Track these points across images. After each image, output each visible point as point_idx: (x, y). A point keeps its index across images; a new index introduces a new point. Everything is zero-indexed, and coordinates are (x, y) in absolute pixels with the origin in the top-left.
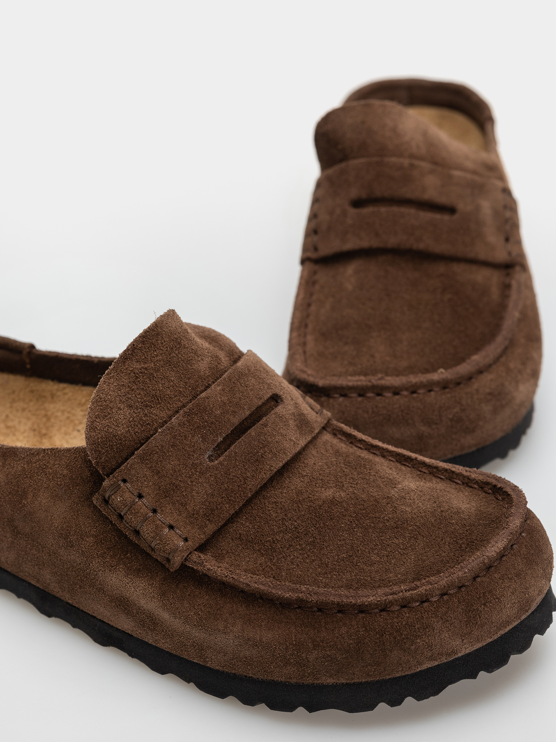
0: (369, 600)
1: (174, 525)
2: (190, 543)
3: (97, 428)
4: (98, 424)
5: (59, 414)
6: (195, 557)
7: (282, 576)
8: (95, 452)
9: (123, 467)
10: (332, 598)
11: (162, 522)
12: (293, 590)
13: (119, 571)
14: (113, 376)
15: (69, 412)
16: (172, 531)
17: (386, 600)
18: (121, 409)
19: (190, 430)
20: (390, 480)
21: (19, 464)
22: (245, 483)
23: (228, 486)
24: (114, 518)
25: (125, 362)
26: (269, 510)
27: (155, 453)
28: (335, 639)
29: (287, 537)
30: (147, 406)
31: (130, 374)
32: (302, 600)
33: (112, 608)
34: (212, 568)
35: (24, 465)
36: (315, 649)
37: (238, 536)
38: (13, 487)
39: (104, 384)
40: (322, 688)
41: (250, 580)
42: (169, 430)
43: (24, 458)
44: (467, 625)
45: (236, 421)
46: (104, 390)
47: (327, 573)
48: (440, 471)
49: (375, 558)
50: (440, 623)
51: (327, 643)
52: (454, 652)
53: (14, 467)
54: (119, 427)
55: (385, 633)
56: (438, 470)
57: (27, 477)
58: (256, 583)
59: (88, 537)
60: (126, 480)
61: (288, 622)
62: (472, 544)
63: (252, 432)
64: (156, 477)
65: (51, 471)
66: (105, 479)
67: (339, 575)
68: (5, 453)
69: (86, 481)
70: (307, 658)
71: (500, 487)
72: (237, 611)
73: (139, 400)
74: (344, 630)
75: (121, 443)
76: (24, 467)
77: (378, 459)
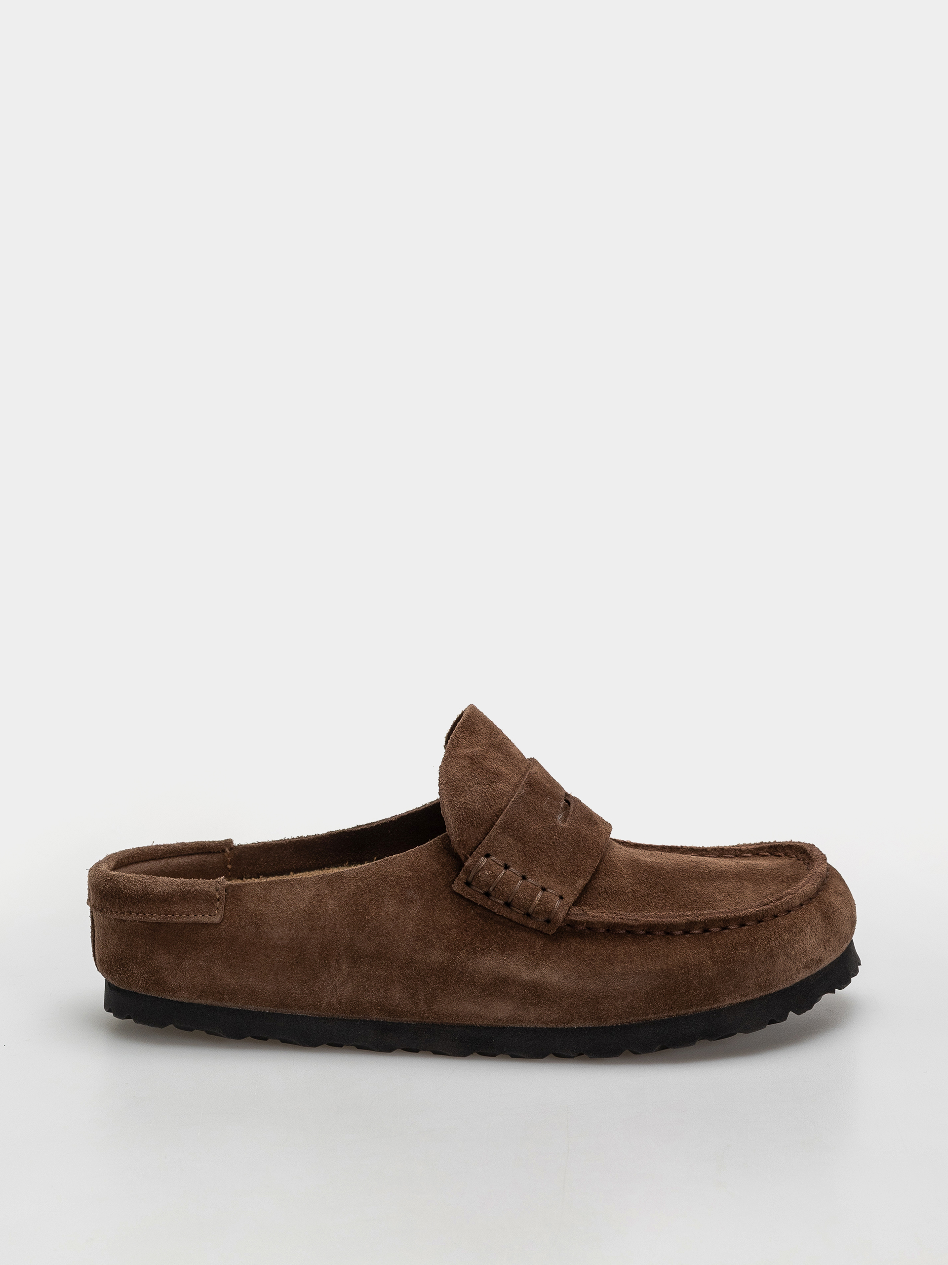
1: (546, 886)
2: (566, 899)
3: (455, 806)
4: (456, 802)
6: (576, 910)
9: (484, 842)
11: (535, 885)
13: (493, 951)
16: (545, 892)
18: (472, 787)
19: (536, 798)
24: (479, 899)
27: (515, 821)
30: (492, 782)
31: (464, 758)
33: (484, 999)
37: (603, 890)
42: (520, 798)
46: (450, 771)
52: (820, 960)
53: (345, 889)
54: (475, 803)
56: (708, 852)
60: (487, 854)
61: (682, 947)
64: (520, 844)
66: (468, 858)
68: (330, 880)
69: (437, 874)
73: (483, 777)
75: (480, 818)
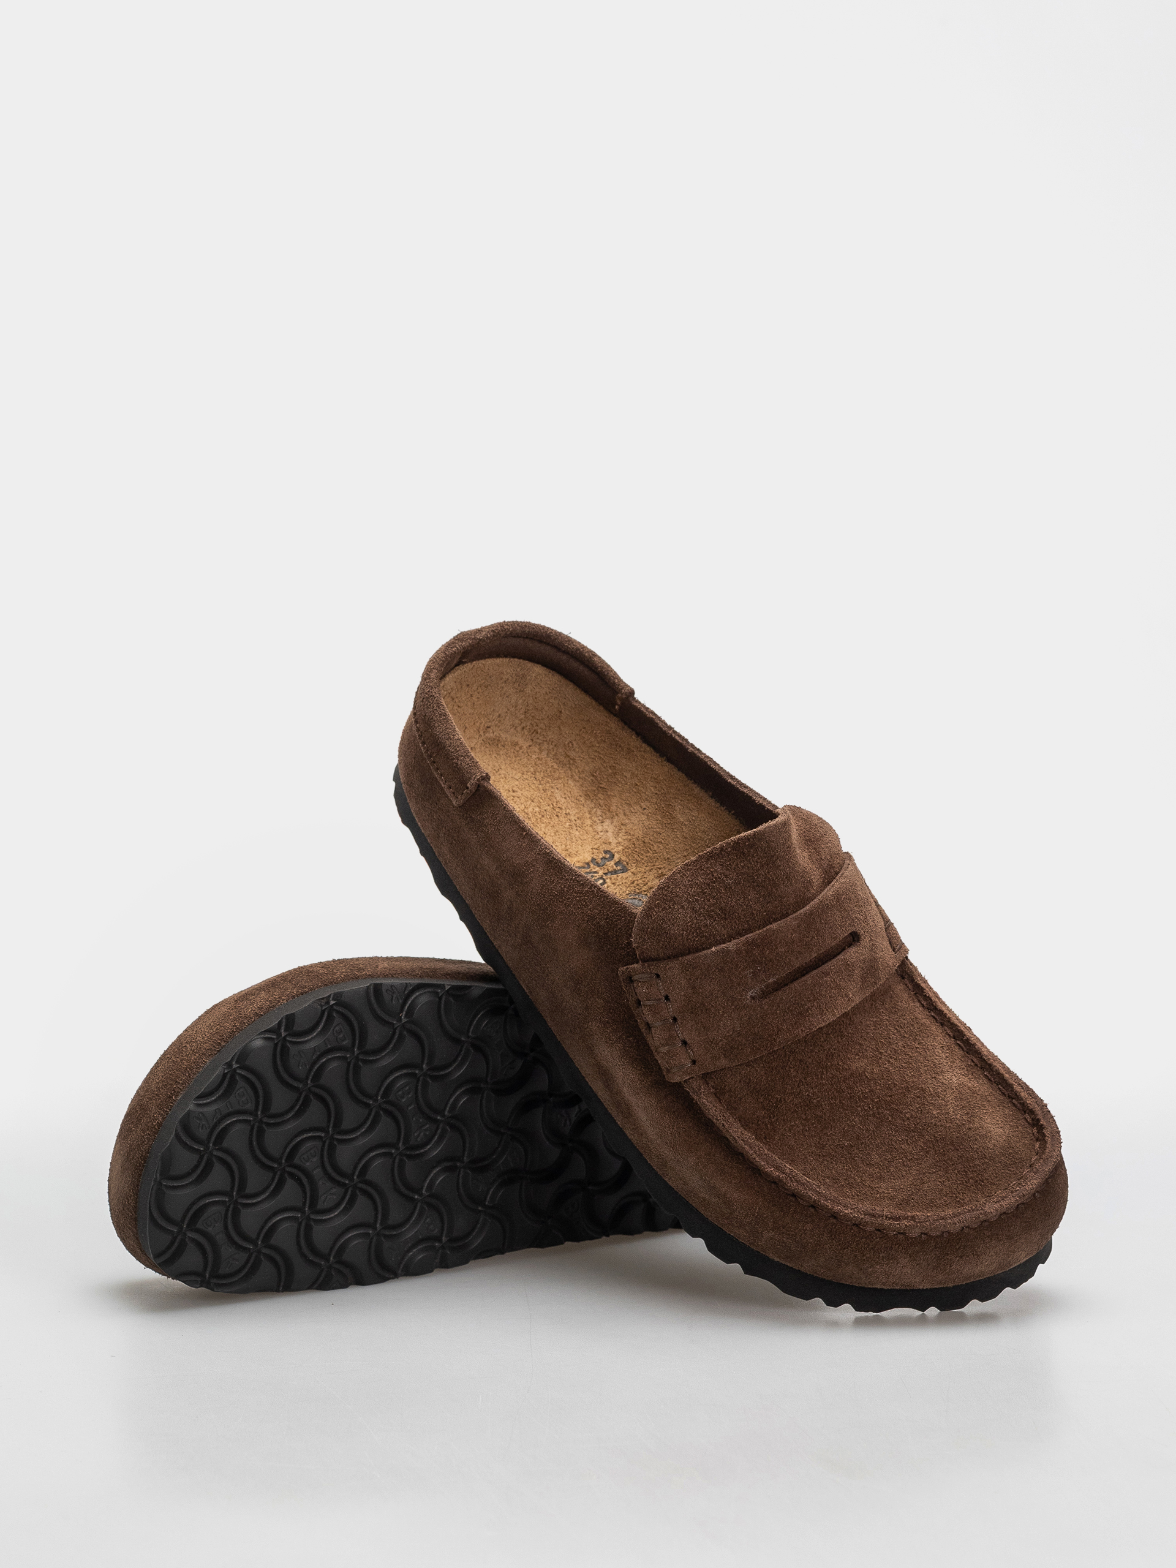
0: (846, 1211)
1: (689, 1042)
2: (696, 1068)
4: (654, 913)
5: (628, 775)
6: (695, 1083)
7: (774, 1140)
8: (640, 937)
9: (661, 964)
10: (810, 1193)
11: (677, 1034)
12: (777, 1168)
13: (616, 1048)
14: (691, 869)
15: (640, 780)
16: (683, 1047)
17: (862, 1219)
18: (684, 909)
19: (744, 960)
20: (934, 1065)
21: (560, 883)
22: (778, 1034)
23: (758, 1031)
24: (631, 1000)
25: (708, 859)
26: (790, 1067)
27: (699, 968)
28: (797, 1231)
29: (796, 1101)
30: (711, 917)
31: (708, 874)
32: (781, 1181)
34: (707, 1104)
35: (564, 887)
36: (773, 1231)
38: (544, 901)
39: (679, 873)
40: (767, 1259)
41: (739, 1136)
42: (723, 953)
43: (567, 879)
44: (934, 1269)
45: (797, 964)
46: (676, 879)
47: (820, 1155)
48: (992, 1070)
49: (876, 1159)
50: (906, 1260)
51: (787, 1230)
54: (674, 926)
55: (847, 1248)
57: (562, 902)
58: (743, 1140)
59: (598, 997)
60: (659, 976)
62: (981, 1182)
63: (808, 979)
64: (690, 991)
65: (589, 912)
66: (639, 962)
67: (832, 1163)
69: (620, 946)
70: (762, 1233)
71: (1042, 1125)
72: (714, 1156)
73: (706, 907)
74: (809, 1227)
75: (669, 942)
76: (564, 890)
77: (935, 1028)
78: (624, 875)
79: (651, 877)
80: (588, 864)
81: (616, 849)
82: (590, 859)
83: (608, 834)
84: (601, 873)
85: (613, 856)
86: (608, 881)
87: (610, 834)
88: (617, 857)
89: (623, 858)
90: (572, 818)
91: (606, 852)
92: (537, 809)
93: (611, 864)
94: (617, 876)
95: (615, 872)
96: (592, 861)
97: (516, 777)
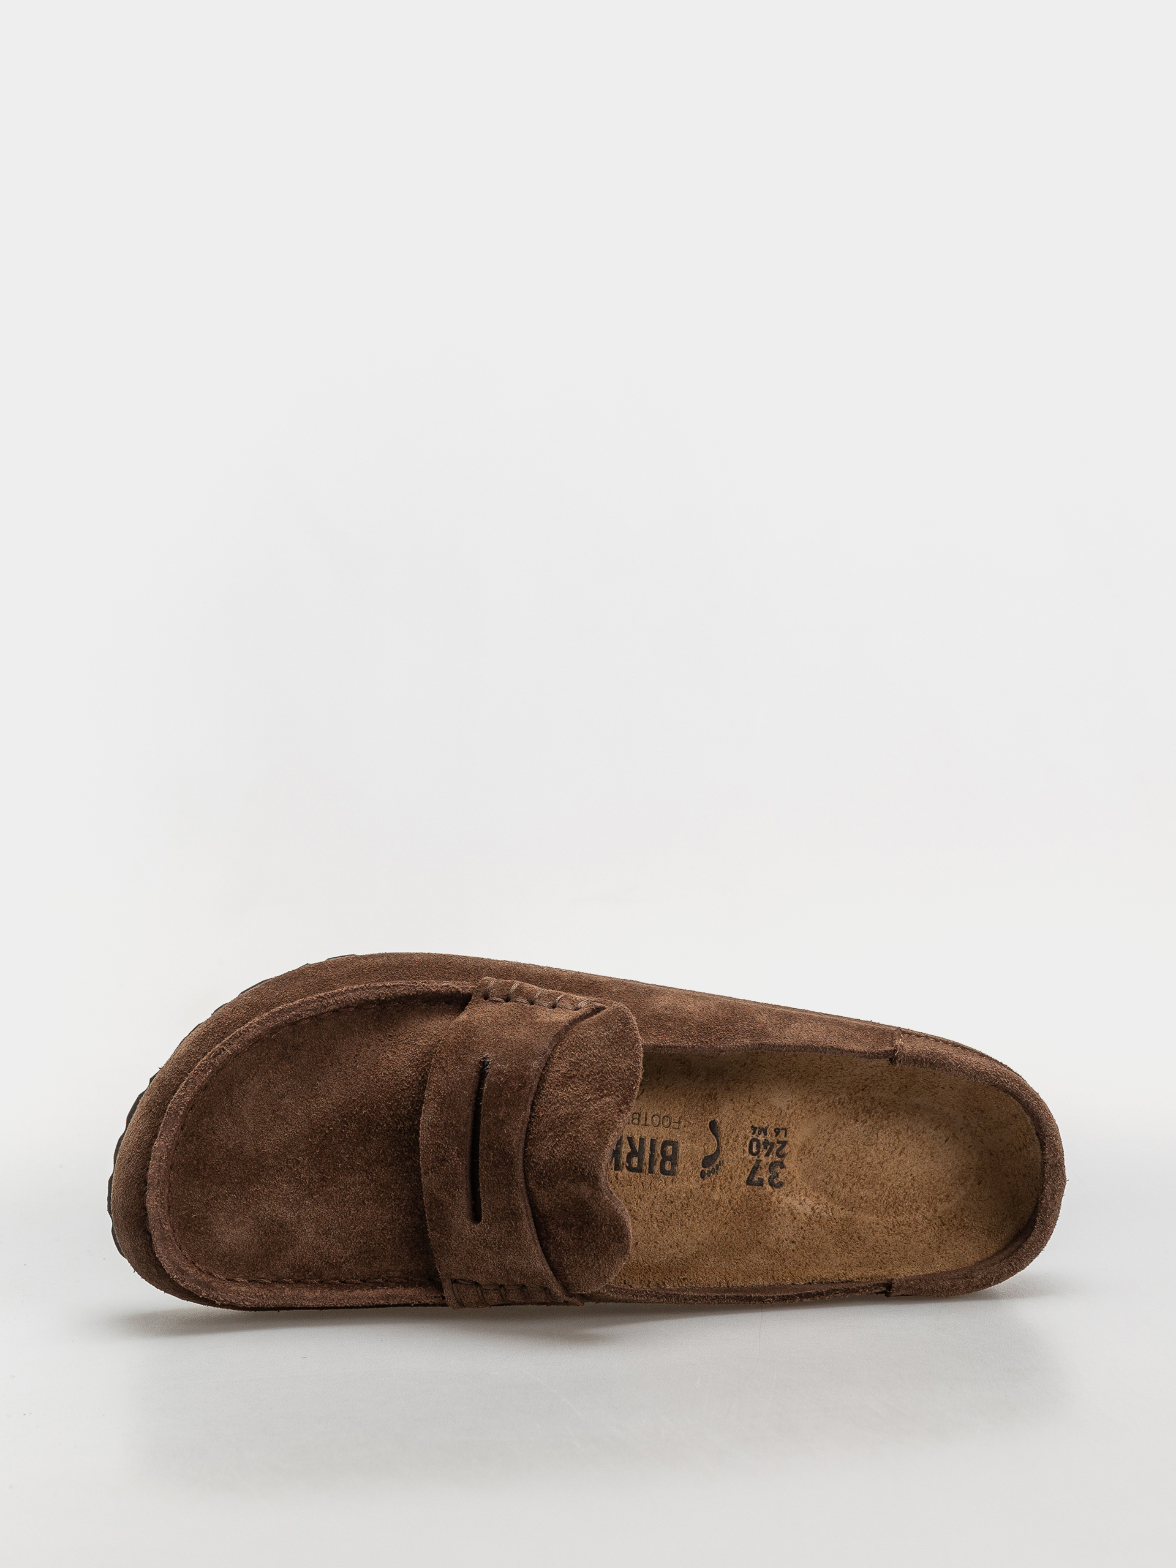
78: (745, 1178)
79: (724, 1197)
80: (783, 1156)
81: (777, 1194)
82: (785, 1163)
83: (798, 1202)
84: (762, 1158)
85: (772, 1184)
86: (751, 1157)
87: (796, 1203)
88: (769, 1188)
89: (761, 1192)
90: (838, 1187)
91: (781, 1184)
92: (869, 1159)
93: (764, 1174)
94: (748, 1170)
95: (754, 1171)
96: (782, 1163)
97: (915, 1168)
